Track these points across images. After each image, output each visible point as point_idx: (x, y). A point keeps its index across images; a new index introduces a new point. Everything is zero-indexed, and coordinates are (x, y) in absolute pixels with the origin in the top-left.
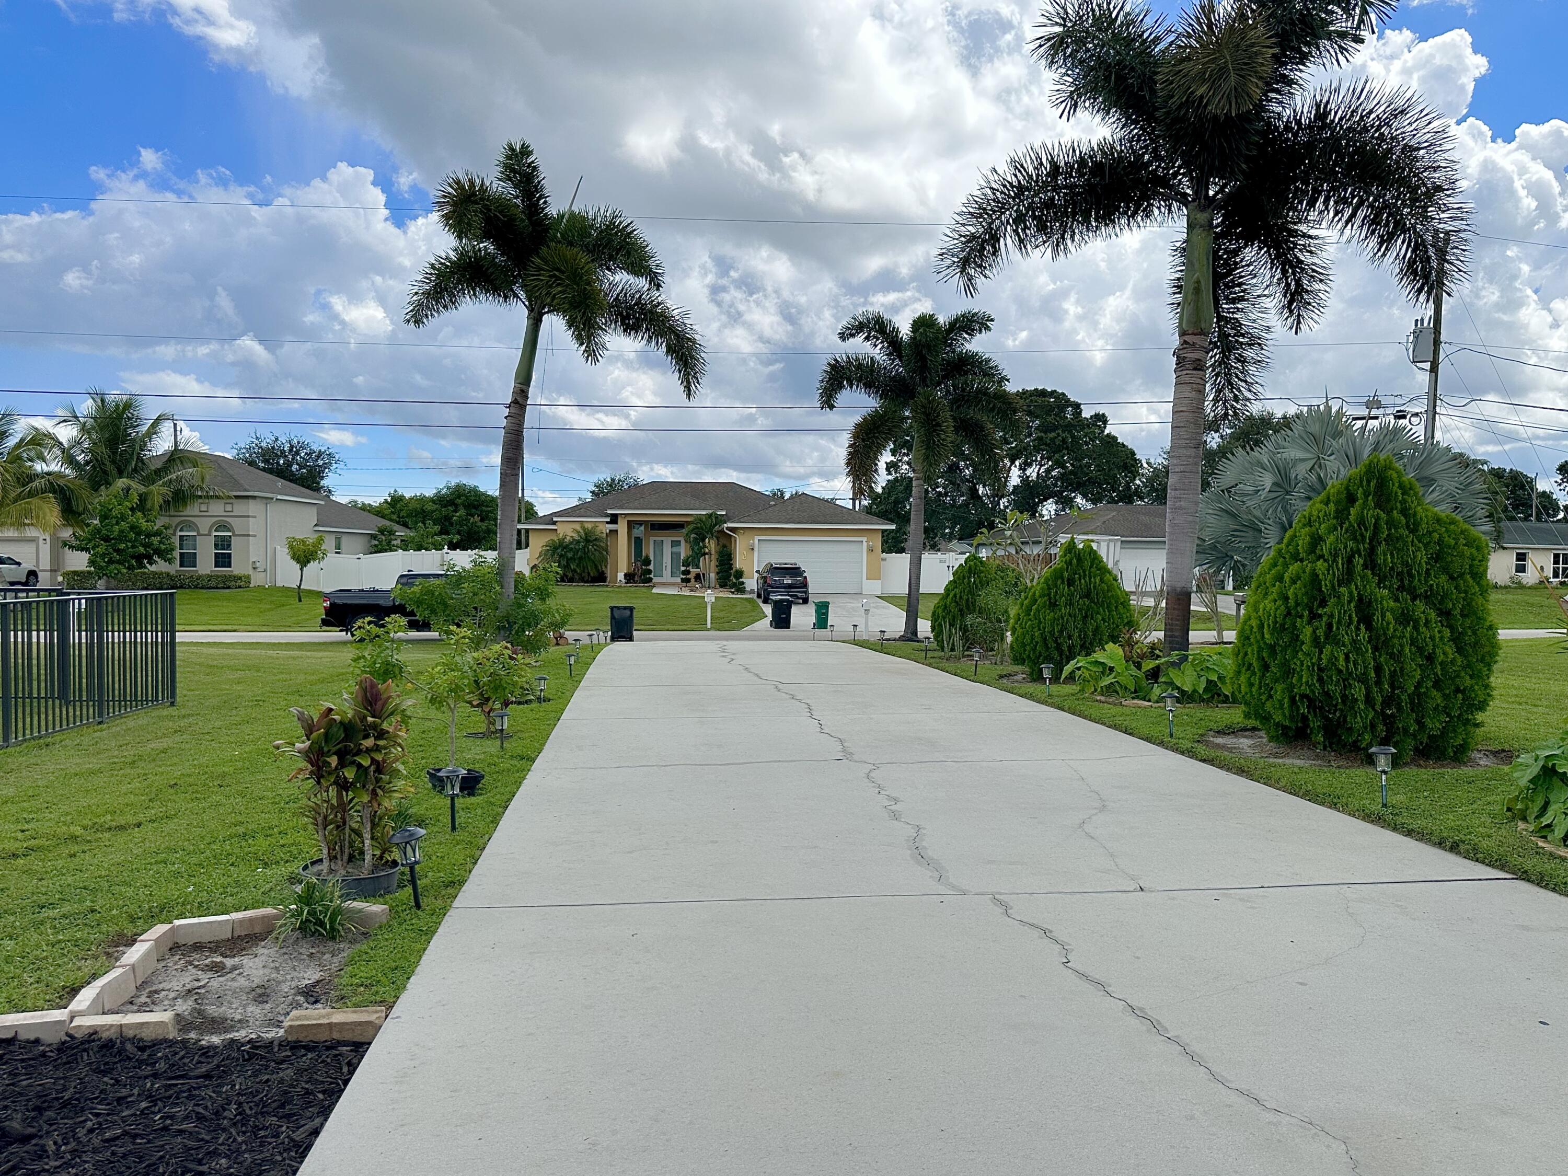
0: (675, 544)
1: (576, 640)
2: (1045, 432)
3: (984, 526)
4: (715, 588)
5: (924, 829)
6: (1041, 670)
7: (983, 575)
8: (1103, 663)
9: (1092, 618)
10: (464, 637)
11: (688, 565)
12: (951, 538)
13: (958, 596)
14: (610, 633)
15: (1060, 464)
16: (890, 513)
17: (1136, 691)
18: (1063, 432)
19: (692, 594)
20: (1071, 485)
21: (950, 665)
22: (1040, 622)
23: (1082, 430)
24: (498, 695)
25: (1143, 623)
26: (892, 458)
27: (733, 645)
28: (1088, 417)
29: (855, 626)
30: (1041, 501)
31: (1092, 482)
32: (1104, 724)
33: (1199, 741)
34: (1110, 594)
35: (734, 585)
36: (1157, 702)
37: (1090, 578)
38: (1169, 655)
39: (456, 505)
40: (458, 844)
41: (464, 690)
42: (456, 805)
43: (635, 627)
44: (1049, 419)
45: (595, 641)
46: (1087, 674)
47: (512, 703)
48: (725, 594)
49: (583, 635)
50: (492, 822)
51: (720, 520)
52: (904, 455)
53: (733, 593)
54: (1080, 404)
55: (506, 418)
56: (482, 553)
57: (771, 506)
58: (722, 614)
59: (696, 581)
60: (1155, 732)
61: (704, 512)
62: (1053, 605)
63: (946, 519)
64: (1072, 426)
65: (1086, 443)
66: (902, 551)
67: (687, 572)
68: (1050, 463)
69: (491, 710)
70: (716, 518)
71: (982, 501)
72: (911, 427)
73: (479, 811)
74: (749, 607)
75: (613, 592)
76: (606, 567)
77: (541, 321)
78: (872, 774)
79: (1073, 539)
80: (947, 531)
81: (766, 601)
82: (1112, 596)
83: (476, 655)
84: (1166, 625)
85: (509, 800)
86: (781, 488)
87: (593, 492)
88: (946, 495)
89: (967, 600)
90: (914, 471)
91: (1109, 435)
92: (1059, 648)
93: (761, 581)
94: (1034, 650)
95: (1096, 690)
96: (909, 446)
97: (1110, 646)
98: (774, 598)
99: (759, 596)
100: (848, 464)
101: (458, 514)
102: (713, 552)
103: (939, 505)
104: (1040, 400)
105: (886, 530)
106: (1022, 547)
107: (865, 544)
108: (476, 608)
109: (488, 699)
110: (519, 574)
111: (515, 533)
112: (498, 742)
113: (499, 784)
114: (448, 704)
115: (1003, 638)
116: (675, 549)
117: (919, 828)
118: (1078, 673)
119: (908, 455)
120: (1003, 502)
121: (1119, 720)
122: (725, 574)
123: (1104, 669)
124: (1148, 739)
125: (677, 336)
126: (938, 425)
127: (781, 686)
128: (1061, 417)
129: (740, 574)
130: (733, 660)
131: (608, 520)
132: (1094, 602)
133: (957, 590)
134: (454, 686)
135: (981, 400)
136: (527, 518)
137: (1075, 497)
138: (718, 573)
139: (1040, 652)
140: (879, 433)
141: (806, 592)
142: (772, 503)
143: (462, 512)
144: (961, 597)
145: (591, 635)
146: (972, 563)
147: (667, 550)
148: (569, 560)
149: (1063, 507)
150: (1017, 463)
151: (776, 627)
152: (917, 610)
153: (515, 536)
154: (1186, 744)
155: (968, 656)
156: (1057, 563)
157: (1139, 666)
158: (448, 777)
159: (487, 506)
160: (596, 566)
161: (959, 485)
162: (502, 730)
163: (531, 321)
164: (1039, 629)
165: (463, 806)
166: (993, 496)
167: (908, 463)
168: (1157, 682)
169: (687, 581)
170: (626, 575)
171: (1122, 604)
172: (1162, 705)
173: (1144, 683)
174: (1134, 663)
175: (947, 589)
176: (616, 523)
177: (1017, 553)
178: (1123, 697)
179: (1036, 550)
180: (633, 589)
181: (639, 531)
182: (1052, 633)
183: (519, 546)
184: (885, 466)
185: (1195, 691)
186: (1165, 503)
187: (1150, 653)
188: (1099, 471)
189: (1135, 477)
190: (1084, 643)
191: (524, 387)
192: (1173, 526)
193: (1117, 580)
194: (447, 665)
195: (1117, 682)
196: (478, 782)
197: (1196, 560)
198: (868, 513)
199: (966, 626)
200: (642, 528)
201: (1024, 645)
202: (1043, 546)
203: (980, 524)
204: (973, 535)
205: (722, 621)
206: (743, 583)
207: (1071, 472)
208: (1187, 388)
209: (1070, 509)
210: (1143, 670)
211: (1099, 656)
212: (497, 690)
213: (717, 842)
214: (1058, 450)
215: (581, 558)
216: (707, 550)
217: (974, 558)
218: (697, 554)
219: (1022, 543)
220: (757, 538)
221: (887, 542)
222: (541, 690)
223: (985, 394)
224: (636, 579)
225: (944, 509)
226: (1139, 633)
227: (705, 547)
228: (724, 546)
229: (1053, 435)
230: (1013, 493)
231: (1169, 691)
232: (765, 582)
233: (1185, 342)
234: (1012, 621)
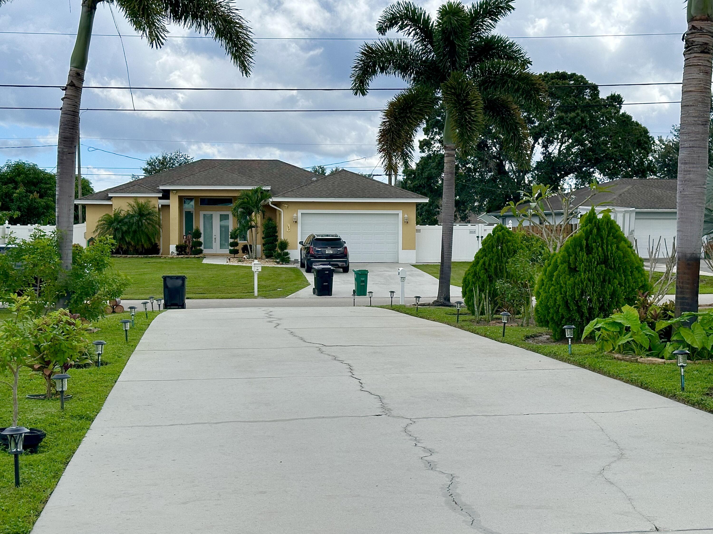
0: (224, 218)
1: (131, 308)
2: (566, 112)
3: (510, 200)
4: (261, 258)
5: (458, 477)
6: (563, 331)
7: (509, 244)
8: (620, 323)
9: (609, 283)
10: (25, 304)
11: (236, 238)
12: (480, 210)
13: (487, 263)
14: (163, 301)
15: (579, 141)
16: (424, 187)
17: (650, 349)
18: (582, 111)
19: (240, 264)
20: (589, 160)
21: (480, 328)
22: (562, 287)
23: (600, 110)
24: (58, 359)
25: (656, 287)
26: (425, 137)
27: (278, 311)
28: (605, 98)
29: (392, 292)
30: (562, 176)
31: (609, 157)
32: (621, 379)
33: (708, 394)
34: (625, 260)
35: (279, 256)
36: (670, 359)
37: (607, 246)
38: (681, 315)
39: (16, 183)
40: (22, 498)
41: (25, 355)
42: (20, 462)
43: (187, 296)
44: (569, 100)
45: (149, 308)
46: (605, 333)
47: (71, 366)
48: (271, 264)
49: (138, 303)
50: (54, 477)
51: (265, 195)
52: (436, 133)
53: (278, 263)
54: (597, 86)
55: (63, 99)
56: (42, 227)
57: (313, 182)
58: (268, 283)
59: (244, 252)
60: (668, 386)
61: (250, 188)
62: (573, 270)
63: (476, 193)
64: (590, 106)
65: (603, 122)
66: (434, 222)
67: (234, 244)
68: (570, 141)
69: (52, 372)
70: (262, 193)
71: (509, 177)
72: (442, 107)
73: (41, 468)
74: (293, 276)
75: (166, 262)
76: (159, 240)
77: (95, 8)
78: (409, 428)
79: (593, 210)
80: (476, 204)
81: (309, 270)
82: (628, 261)
83: (36, 321)
84: (677, 288)
85: (70, 457)
86: (322, 165)
87: (146, 170)
88: (475, 170)
89: (496, 268)
90: (445, 148)
91: (624, 115)
92: (579, 310)
93: (304, 252)
94: (557, 312)
95: (614, 349)
96: (440, 126)
97: (626, 308)
98: (316, 267)
99: (302, 266)
100: (380, 141)
101: (18, 191)
102: (259, 224)
103: (469, 180)
104: (560, 82)
105: (420, 204)
106: (546, 218)
107: (401, 216)
108: (36, 279)
109: (48, 363)
110: (77, 247)
111: (73, 207)
112: (59, 403)
113: (60, 442)
114: (11, 368)
115: (528, 302)
116: (224, 223)
117: (452, 477)
118: (597, 333)
119: (439, 134)
120: (528, 177)
121: (635, 376)
122: (270, 245)
123: (621, 329)
124: (662, 393)
125: (225, 21)
126: (469, 103)
127: (324, 349)
128: (580, 99)
129: (284, 245)
130: (278, 325)
131: (160, 195)
132: (611, 268)
133: (487, 259)
134: (16, 351)
135: (507, 81)
136: (83, 194)
137: (593, 172)
138: (264, 245)
139: (562, 314)
140: (411, 112)
141: (347, 262)
142: (314, 179)
143: (21, 189)
144: (489, 265)
145: (145, 303)
146: (500, 233)
147: (216, 224)
148: (124, 233)
149: (583, 181)
150: (540, 141)
151: (319, 295)
152: (449, 277)
153: (73, 211)
154: (696, 397)
155: (497, 319)
156: (578, 232)
157: (652, 326)
158: (12, 436)
159: (46, 183)
160: (149, 239)
161: (487, 161)
162: (62, 392)
163: (85, 9)
164: (561, 294)
165: (26, 463)
166: (519, 171)
167: (440, 141)
168: (670, 341)
169: (234, 252)
170: (177, 247)
171: (637, 268)
172: (673, 361)
173: (658, 341)
174: (648, 323)
175: (477, 257)
176: (168, 198)
177: (541, 223)
178: (639, 355)
179: (559, 221)
180: (184, 260)
181: (190, 206)
182: (573, 296)
183: (76, 220)
184: (418, 144)
185: (704, 348)
186: (676, 177)
187: (663, 313)
188: (615, 147)
189: (648, 153)
190: (603, 305)
191: (79, 70)
192: (683, 197)
193: (631, 247)
194: (9, 331)
195: (633, 340)
196: (41, 440)
197: (704, 229)
198: (403, 188)
199: (495, 290)
200: (192, 203)
201: (547, 308)
202: (564, 217)
203: (507, 198)
204: (499, 208)
205: (268, 289)
206: (287, 254)
207: (590, 149)
208: (695, 70)
209: (589, 183)
210: (657, 329)
211: (616, 317)
212: (56, 354)
213: (265, 493)
214: (578, 128)
215: (135, 232)
216: (253, 224)
217: (501, 228)
218: (244, 227)
219: (546, 215)
220: (300, 212)
221: (421, 215)
222: (99, 354)
223: (510, 76)
224: (187, 250)
225: (474, 184)
226: (653, 296)
227: (251, 220)
228: (270, 219)
229: (573, 114)
230: (537, 168)
231: (681, 349)
232: (308, 253)
233: (693, 27)
234: (536, 286)
